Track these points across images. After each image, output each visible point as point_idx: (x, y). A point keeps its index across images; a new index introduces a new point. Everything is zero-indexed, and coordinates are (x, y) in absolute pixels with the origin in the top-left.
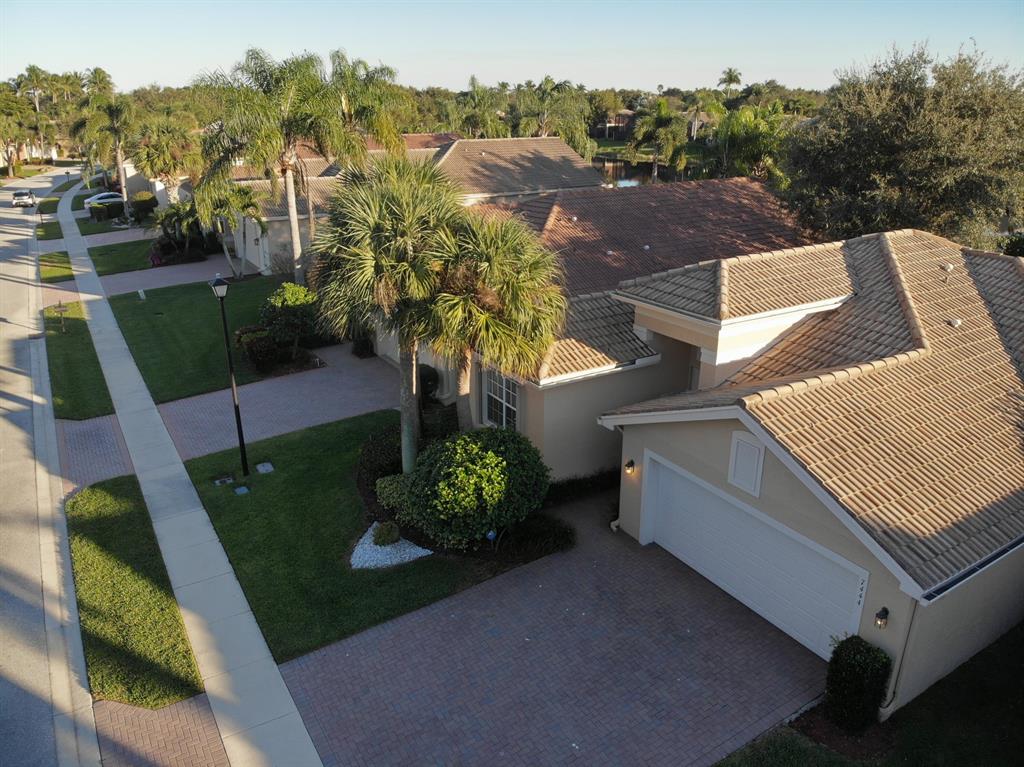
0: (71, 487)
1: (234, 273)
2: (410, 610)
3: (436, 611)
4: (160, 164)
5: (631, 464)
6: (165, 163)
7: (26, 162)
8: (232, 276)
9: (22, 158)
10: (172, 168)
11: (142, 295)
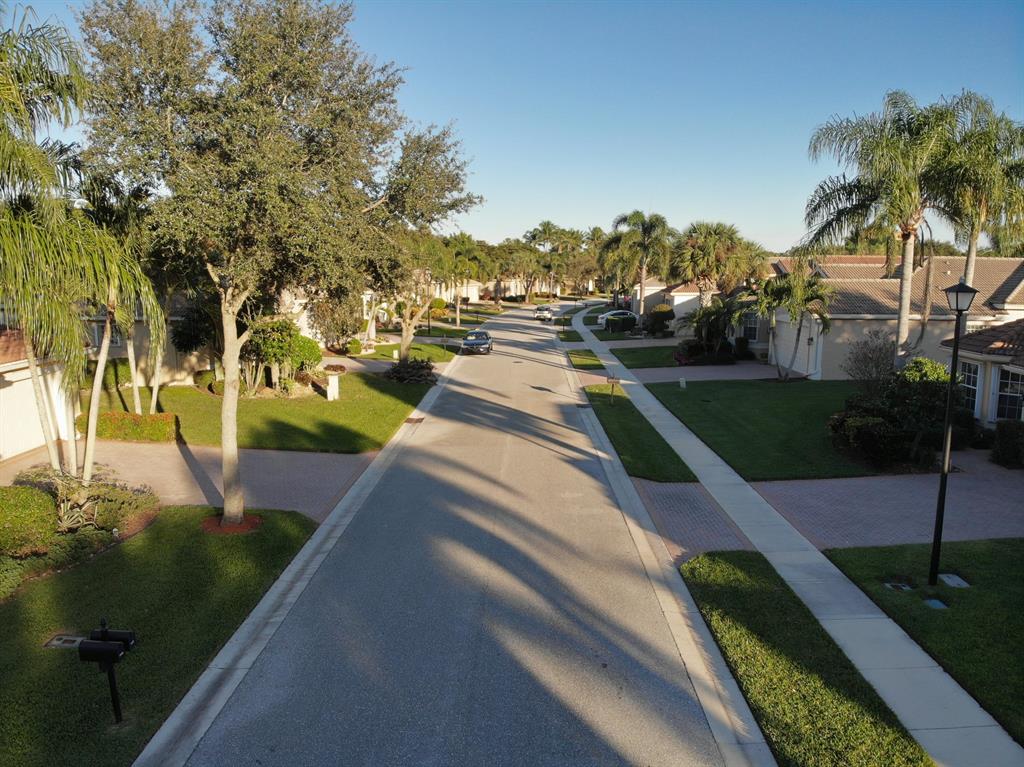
0: (678, 551)
1: (780, 375)
4: (702, 265)
6: (708, 265)
7: (537, 295)
8: (777, 376)
9: (533, 292)
10: (715, 270)
11: (683, 385)
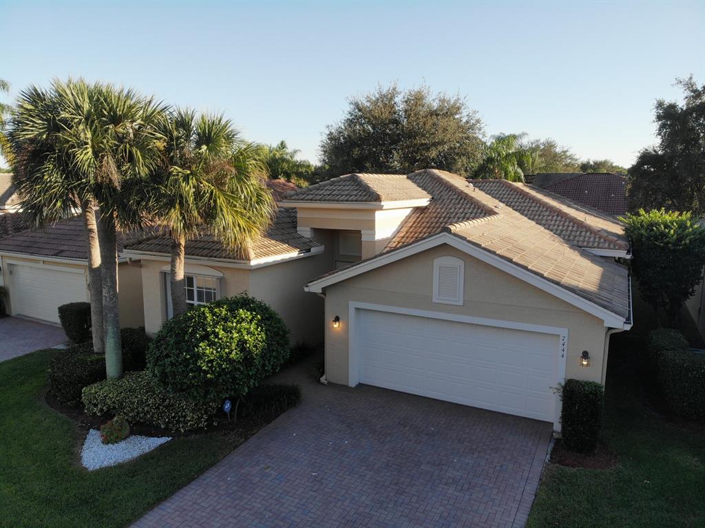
2: (180, 487)
3: (208, 480)
5: (337, 319)
